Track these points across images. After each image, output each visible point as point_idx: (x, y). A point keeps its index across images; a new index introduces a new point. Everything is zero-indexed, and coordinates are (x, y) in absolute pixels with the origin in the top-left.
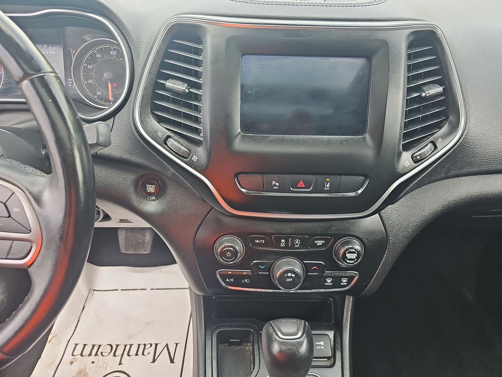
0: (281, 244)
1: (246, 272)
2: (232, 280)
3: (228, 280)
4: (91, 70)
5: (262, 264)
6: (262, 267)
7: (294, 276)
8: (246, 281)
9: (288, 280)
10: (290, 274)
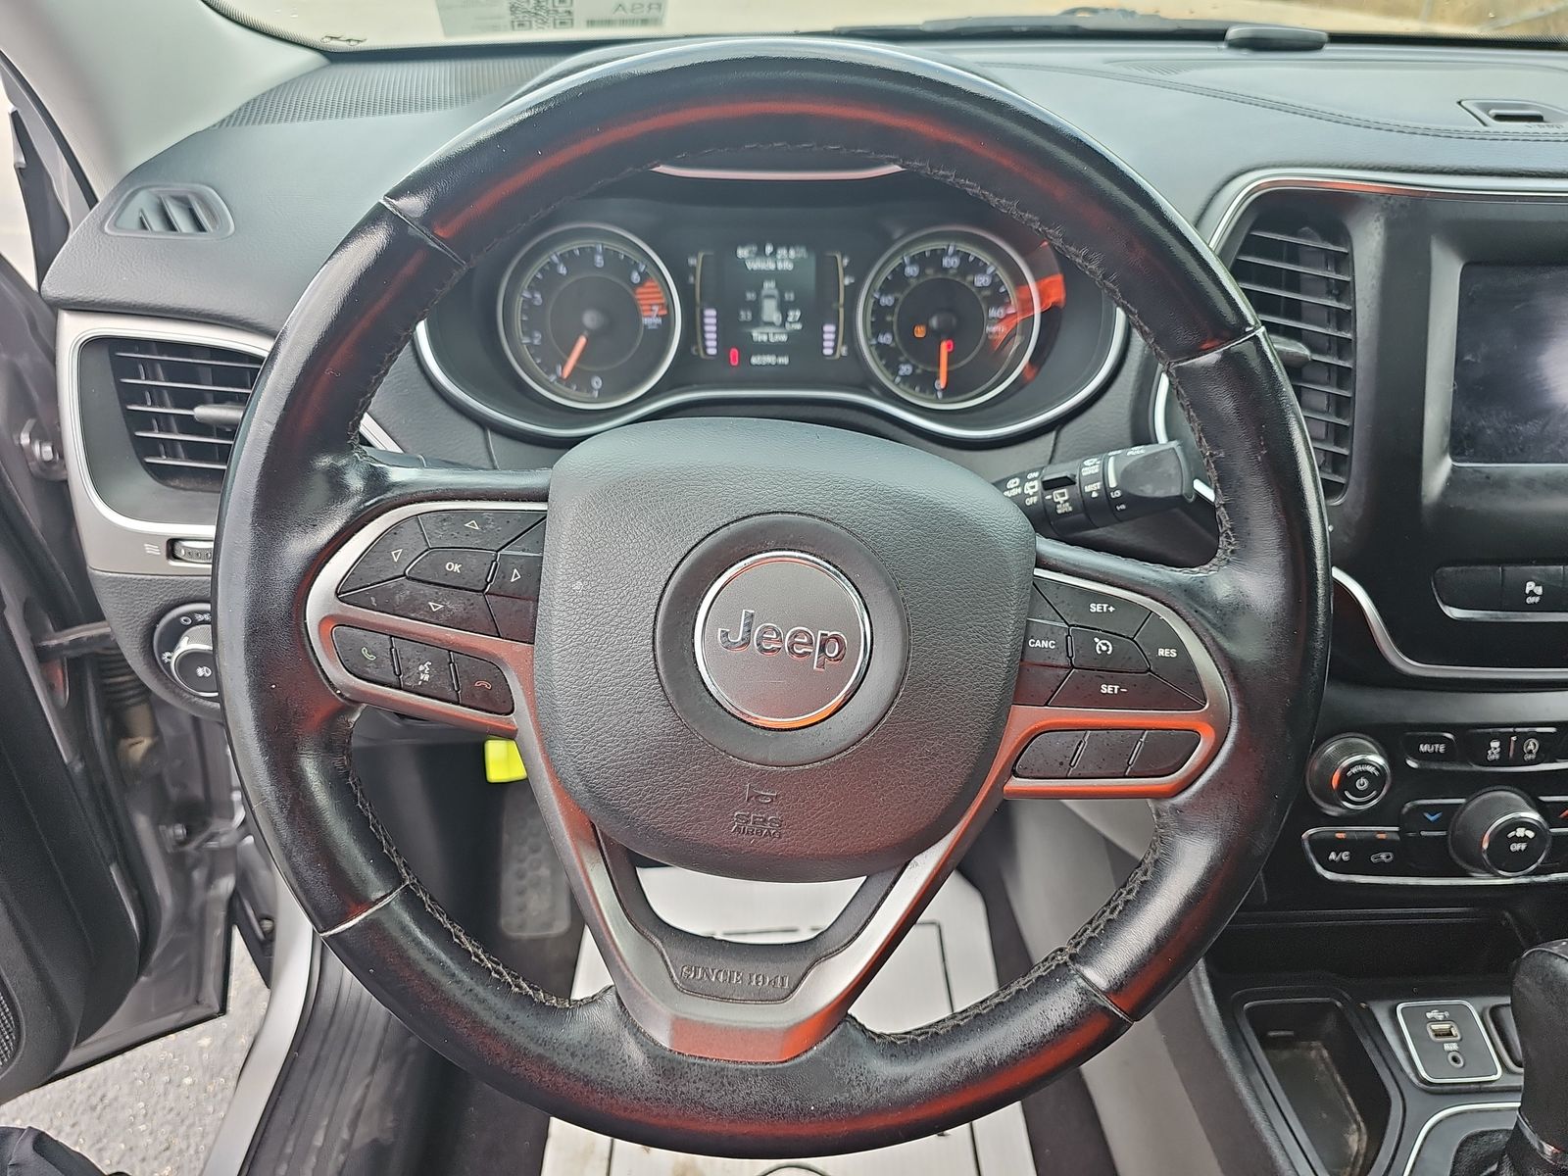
0: (1489, 752)
1: (1386, 832)
2: (1345, 856)
3: (1333, 856)
4: (889, 309)
5: (1433, 809)
6: (1432, 816)
7: (1530, 834)
8: (1383, 856)
9: (1516, 847)
10: (1523, 829)
